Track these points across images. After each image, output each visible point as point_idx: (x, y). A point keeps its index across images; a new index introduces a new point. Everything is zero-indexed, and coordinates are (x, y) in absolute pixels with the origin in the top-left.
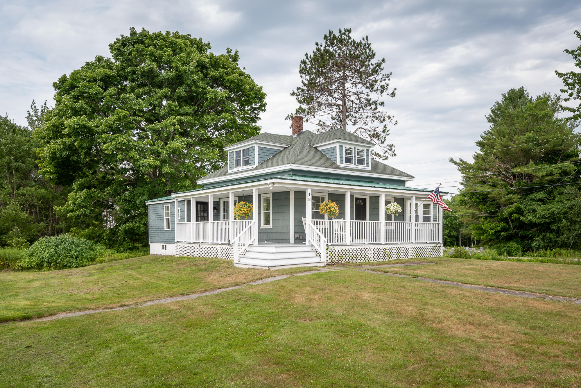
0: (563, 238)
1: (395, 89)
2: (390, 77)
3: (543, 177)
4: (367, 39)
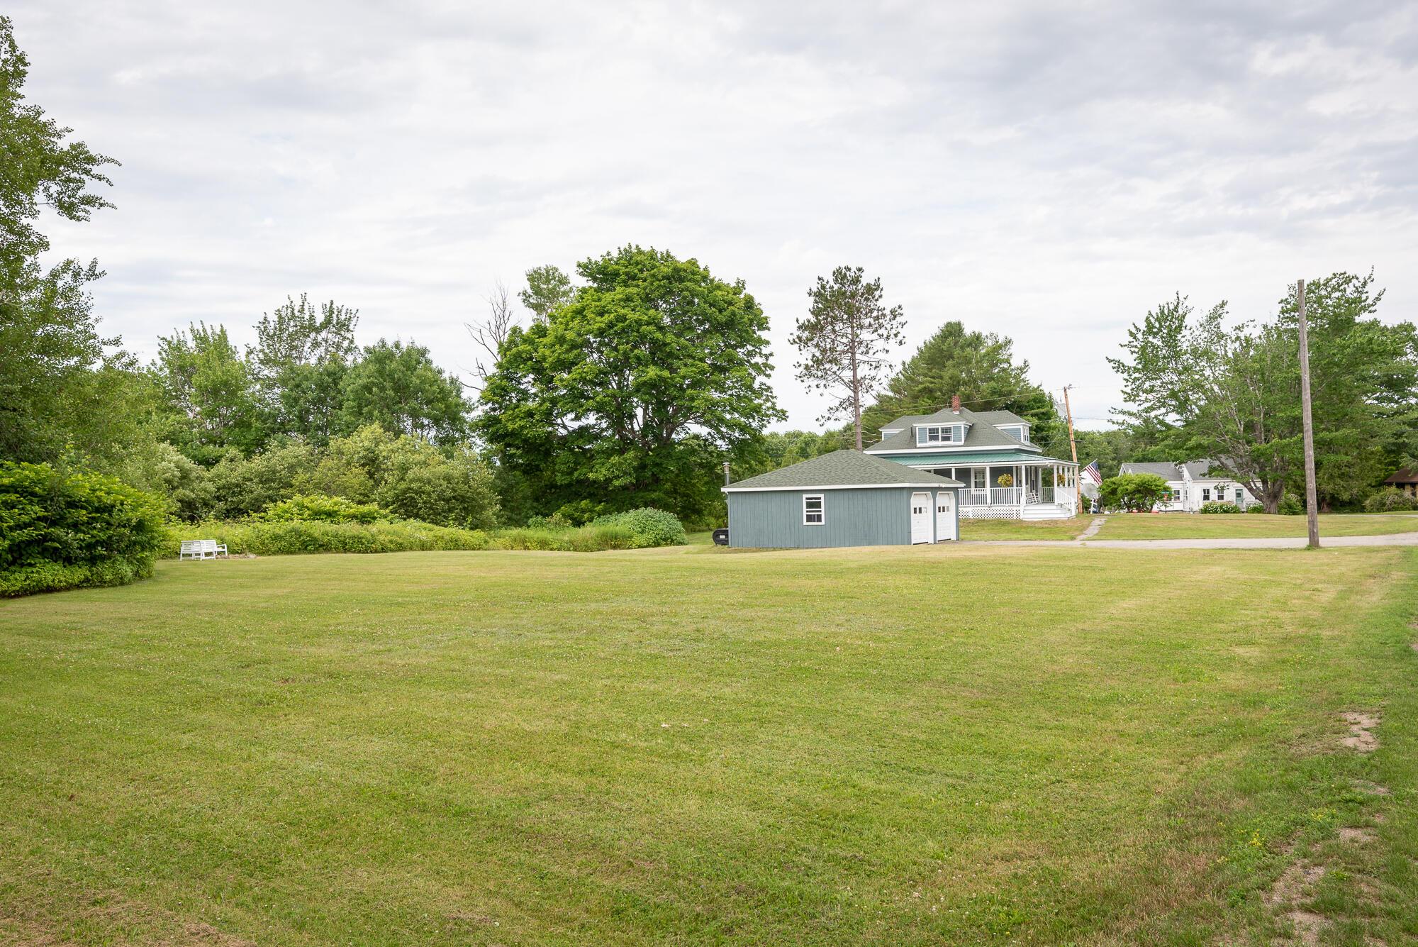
4: (878, 281)
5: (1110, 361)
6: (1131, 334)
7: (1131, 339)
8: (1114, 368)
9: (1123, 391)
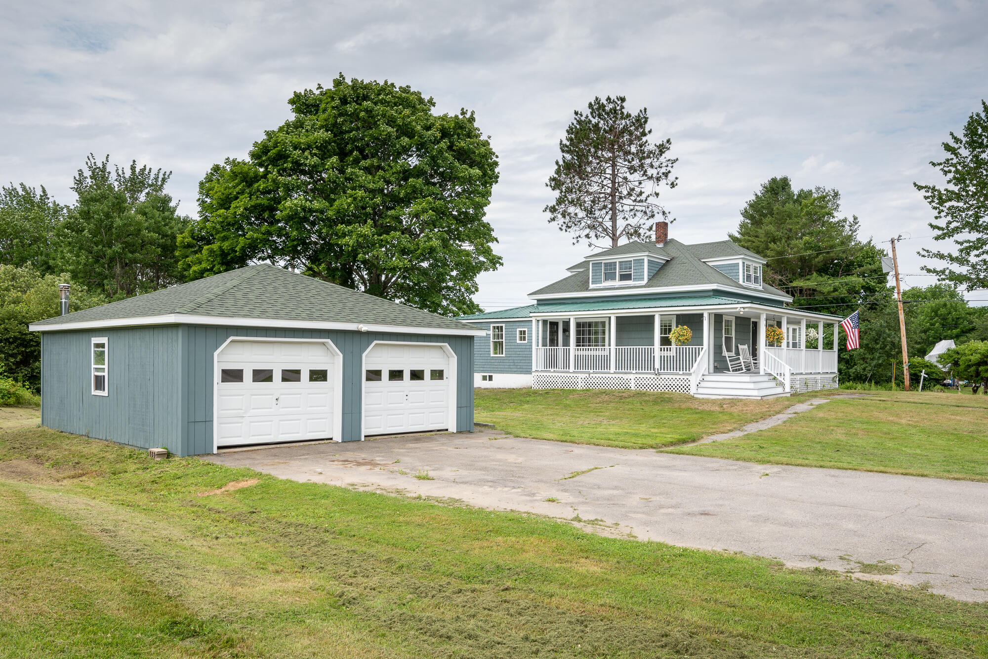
0: (858, 368)
1: (677, 178)
2: (674, 164)
3: (829, 293)
4: (645, 112)
5: (920, 188)
6: (947, 148)
7: (949, 155)
8: (926, 198)
9: (931, 225)
